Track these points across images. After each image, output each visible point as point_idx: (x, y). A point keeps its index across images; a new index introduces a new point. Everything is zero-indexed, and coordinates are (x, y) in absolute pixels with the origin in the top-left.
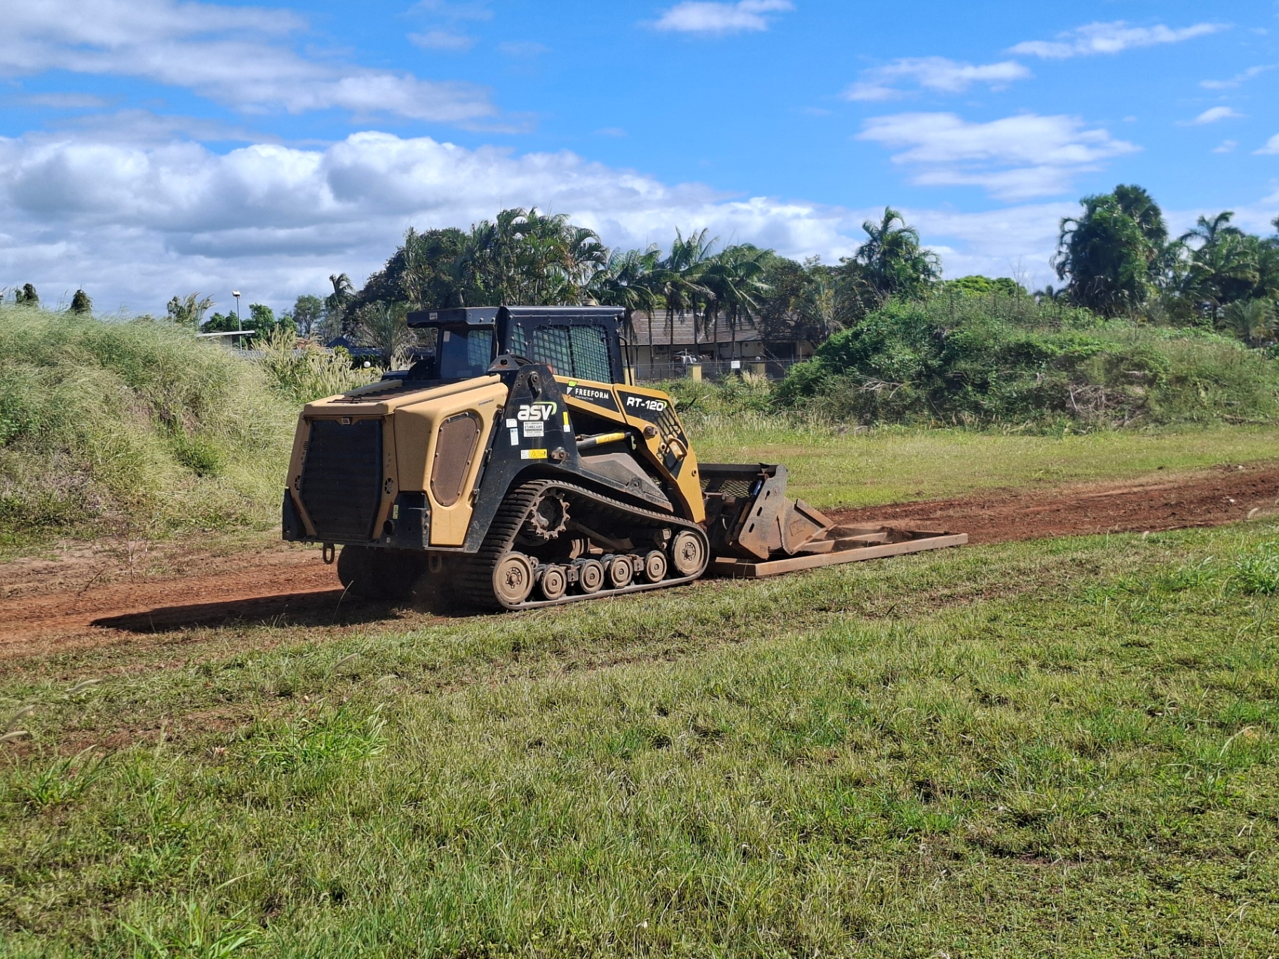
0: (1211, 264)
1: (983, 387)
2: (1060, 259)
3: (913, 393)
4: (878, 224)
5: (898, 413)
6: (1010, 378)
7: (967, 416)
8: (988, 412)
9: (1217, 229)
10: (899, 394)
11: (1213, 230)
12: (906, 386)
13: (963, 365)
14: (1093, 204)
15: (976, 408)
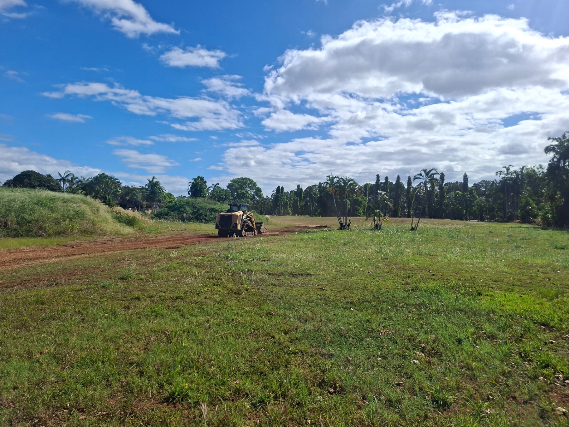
0: (216, 194)
1: (206, 216)
2: (189, 190)
3: (192, 216)
4: (151, 180)
5: (189, 220)
6: (212, 214)
7: (204, 221)
8: (208, 220)
9: (216, 187)
10: (188, 216)
11: (215, 187)
12: (190, 215)
13: (201, 211)
14: (195, 180)
15: (205, 219)
